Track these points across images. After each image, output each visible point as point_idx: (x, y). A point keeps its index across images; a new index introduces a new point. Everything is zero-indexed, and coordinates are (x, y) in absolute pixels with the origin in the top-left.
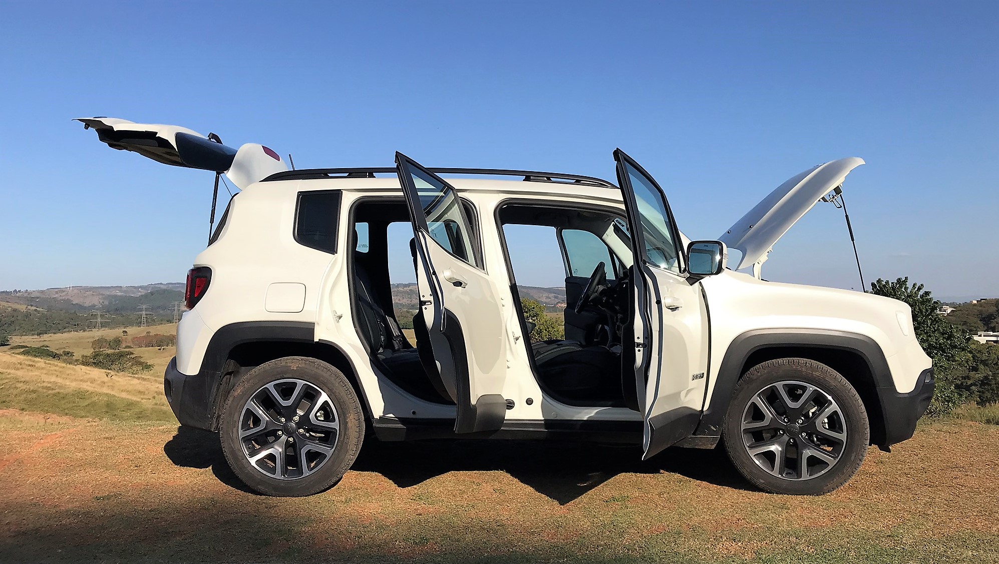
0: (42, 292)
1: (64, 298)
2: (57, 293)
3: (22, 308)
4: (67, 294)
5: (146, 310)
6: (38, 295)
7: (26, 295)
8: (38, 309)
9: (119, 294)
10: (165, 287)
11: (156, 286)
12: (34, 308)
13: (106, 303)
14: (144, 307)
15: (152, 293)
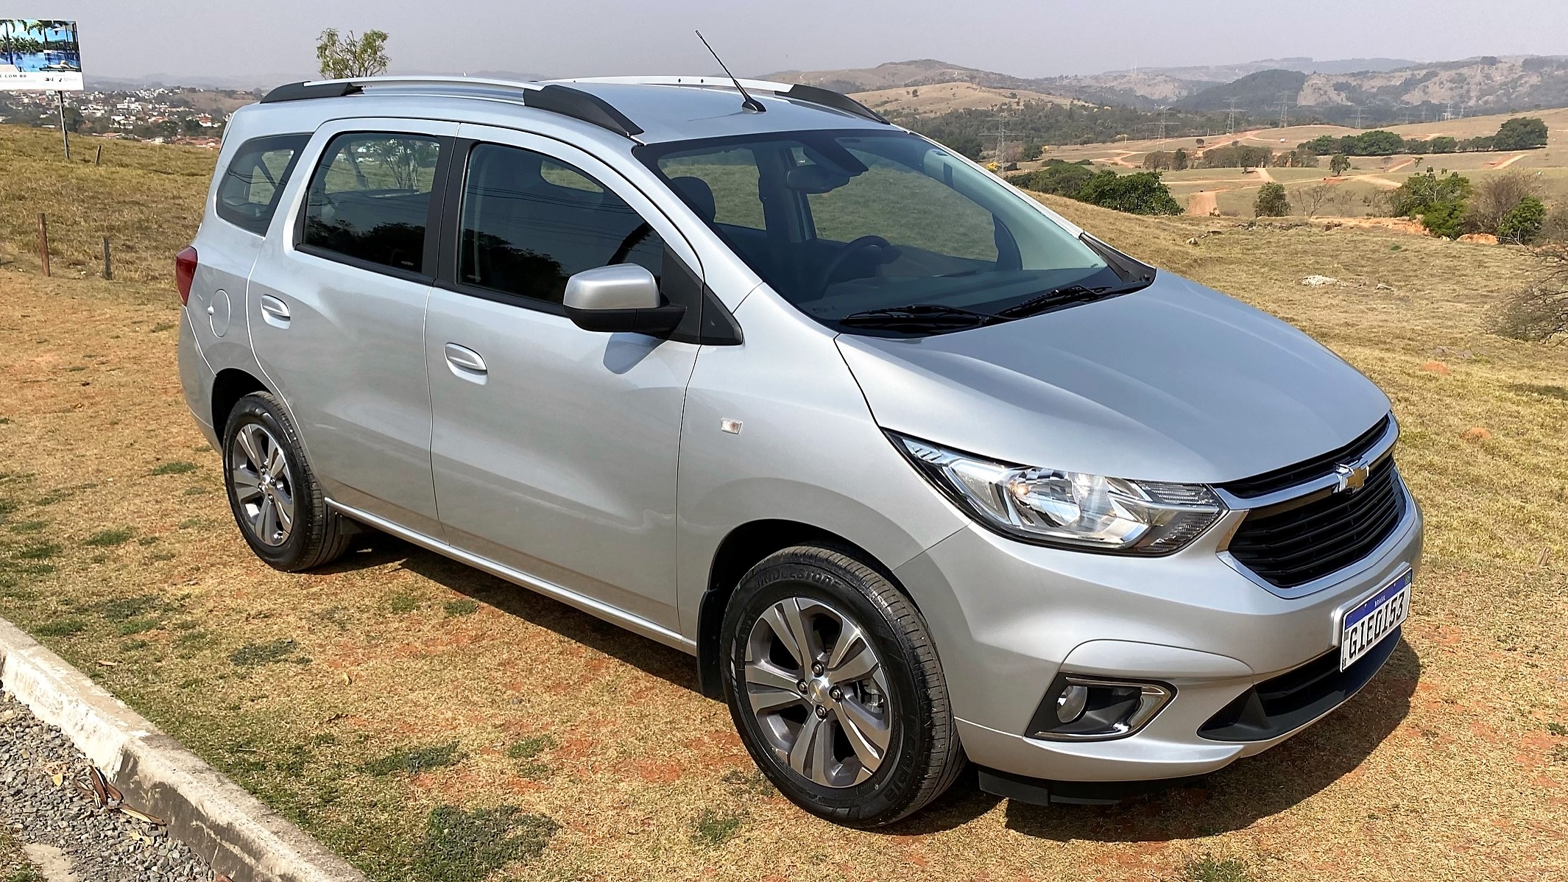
0: (1096, 78)
1: (1125, 86)
2: (1115, 79)
3: (1066, 103)
4: (1129, 82)
5: (1238, 105)
6: (1093, 83)
7: (1074, 83)
8: (1086, 105)
9: (1205, 79)
10: (1277, 66)
11: (1264, 64)
12: (1081, 103)
13: (1184, 93)
14: (1233, 100)
15: (1253, 77)
